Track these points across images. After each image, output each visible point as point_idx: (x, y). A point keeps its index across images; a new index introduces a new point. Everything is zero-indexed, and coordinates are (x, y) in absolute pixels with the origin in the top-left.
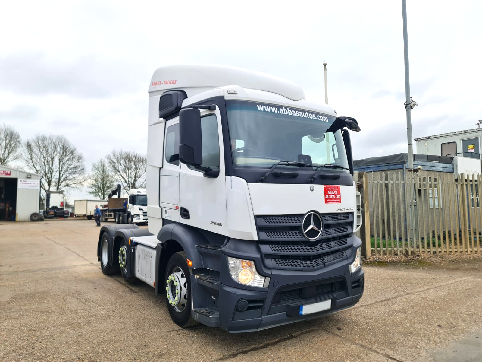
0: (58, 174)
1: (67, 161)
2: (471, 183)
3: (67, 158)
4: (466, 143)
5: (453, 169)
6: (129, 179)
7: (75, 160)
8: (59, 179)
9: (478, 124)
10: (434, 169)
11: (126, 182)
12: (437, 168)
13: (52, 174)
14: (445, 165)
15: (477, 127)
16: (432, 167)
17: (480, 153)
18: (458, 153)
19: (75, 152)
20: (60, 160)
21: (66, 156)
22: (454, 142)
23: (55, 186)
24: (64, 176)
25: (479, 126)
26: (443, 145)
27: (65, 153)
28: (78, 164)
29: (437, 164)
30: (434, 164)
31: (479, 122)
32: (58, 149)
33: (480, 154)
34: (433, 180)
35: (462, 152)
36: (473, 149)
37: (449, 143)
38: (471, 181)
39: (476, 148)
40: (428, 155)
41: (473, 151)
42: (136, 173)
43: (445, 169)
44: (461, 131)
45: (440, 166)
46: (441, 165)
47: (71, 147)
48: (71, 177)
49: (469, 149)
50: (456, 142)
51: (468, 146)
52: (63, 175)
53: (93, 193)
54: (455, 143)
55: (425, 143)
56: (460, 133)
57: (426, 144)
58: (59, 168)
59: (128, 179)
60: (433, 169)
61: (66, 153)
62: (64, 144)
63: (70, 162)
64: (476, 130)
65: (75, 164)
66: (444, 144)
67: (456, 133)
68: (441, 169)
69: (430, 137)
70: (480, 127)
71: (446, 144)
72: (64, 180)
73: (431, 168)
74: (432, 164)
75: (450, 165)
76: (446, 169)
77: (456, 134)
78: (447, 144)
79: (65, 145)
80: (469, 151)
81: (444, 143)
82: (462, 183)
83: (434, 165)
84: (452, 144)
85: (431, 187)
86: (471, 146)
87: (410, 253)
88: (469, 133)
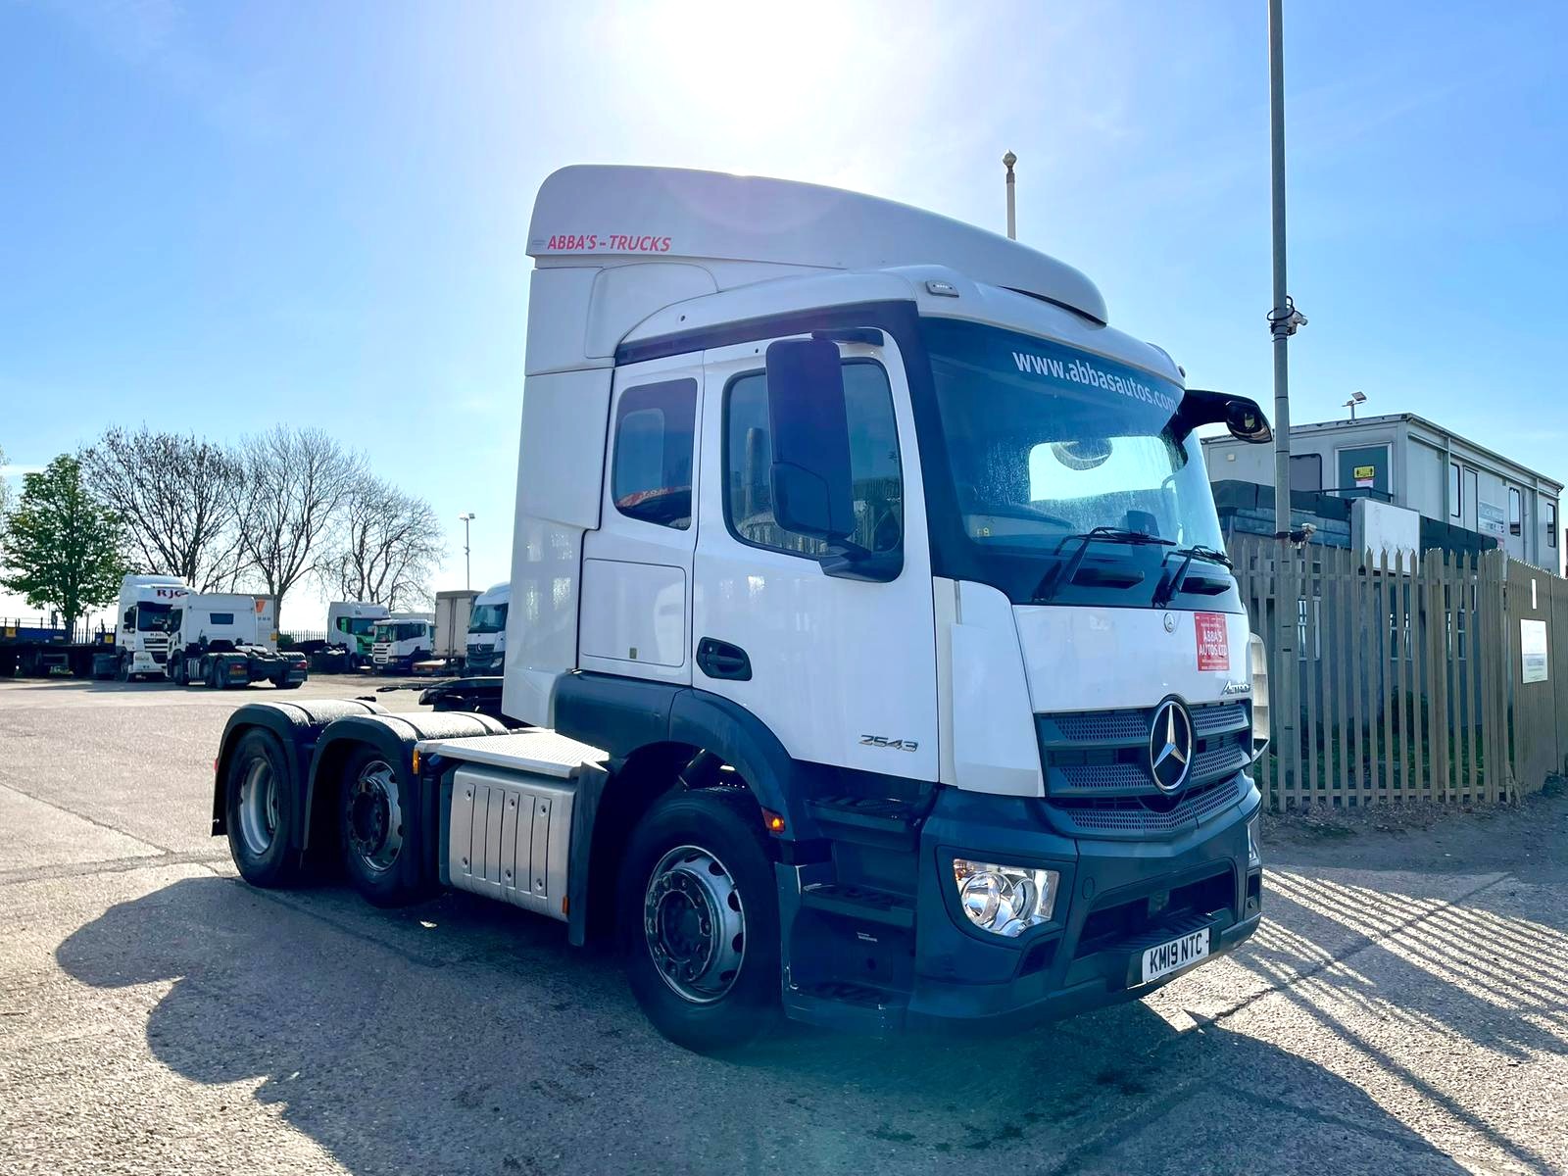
2: (1377, 579)
4: (1350, 459)
6: (175, 539)
11: (162, 548)
14: (1331, 524)
17: (1390, 492)
22: (1314, 456)
29: (1310, 518)
33: (1390, 495)
35: (1337, 487)
36: (1370, 478)
38: (1377, 573)
39: (1380, 476)
41: (1370, 484)
42: (200, 518)
43: (1329, 538)
44: (1338, 423)
46: (1321, 523)
49: (1359, 479)
50: (1319, 455)
51: (1356, 470)
54: (1317, 459)
56: (1335, 426)
57: (1231, 457)
59: (171, 538)
64: (1381, 421)
67: (1323, 428)
68: (1321, 537)
75: (1344, 524)
76: (1332, 536)
77: (1320, 430)
80: (1359, 484)
84: (1309, 459)
86: (1365, 471)
87: (1282, 806)
88: (1359, 429)
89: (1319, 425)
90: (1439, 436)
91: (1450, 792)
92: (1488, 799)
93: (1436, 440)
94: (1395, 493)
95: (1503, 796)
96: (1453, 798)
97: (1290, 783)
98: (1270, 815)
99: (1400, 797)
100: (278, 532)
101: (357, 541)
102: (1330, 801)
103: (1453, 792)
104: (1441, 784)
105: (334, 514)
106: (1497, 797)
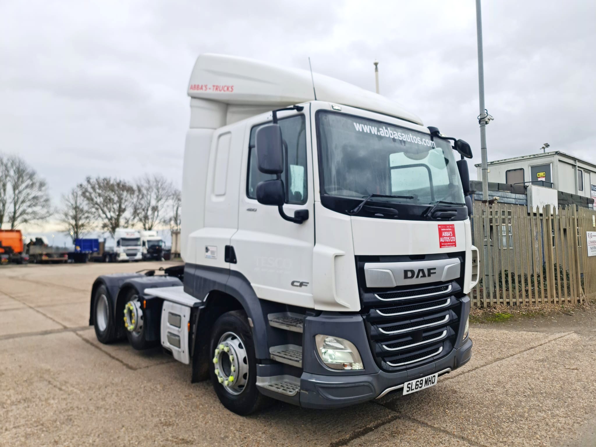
0: (12, 205)
1: (24, 190)
3: (24, 185)
4: (535, 169)
5: (527, 200)
6: (111, 214)
7: (36, 188)
8: (15, 213)
9: (543, 148)
10: (506, 200)
11: (107, 217)
12: (509, 199)
13: (4, 205)
14: (518, 196)
15: (542, 151)
16: (504, 199)
17: (552, 182)
18: (525, 182)
19: (36, 176)
20: (15, 187)
21: (22, 182)
22: (521, 169)
23: (9, 222)
24: (21, 209)
25: (544, 151)
26: (508, 173)
27: (21, 179)
28: (39, 194)
29: (509, 194)
30: (506, 194)
31: (544, 146)
32: (12, 173)
33: (551, 183)
34: (506, 213)
35: (531, 181)
36: (543, 177)
37: (515, 170)
39: (548, 176)
40: (499, 184)
41: (544, 179)
42: (120, 206)
43: (517, 201)
44: (530, 156)
45: (512, 197)
46: (513, 195)
47: (29, 170)
48: (30, 210)
49: (539, 177)
50: (523, 169)
51: (538, 174)
52: (19, 207)
53: (63, 231)
54: (522, 171)
56: (529, 157)
58: (14, 198)
60: (504, 200)
61: (23, 178)
62: (19, 165)
63: (28, 190)
65: (35, 192)
66: (509, 171)
68: (513, 201)
69: (493, 162)
70: (546, 152)
71: (511, 172)
72: (21, 214)
73: (502, 200)
74: (504, 194)
75: (524, 195)
76: (519, 200)
77: (523, 159)
78: (514, 172)
79: (21, 168)
80: (539, 179)
81: (509, 169)
82: (547, 218)
83: (505, 196)
84: (519, 171)
85: (504, 222)
86: (542, 174)
87: (485, 305)
89: (523, 157)
90: (573, 160)
91: (556, 299)
92: (572, 302)
93: (572, 162)
94: (554, 183)
95: (579, 301)
96: (557, 302)
97: (488, 296)
98: (480, 309)
99: (535, 302)
100: (147, 210)
101: (175, 212)
102: (505, 303)
103: (557, 299)
104: (552, 296)
105: (166, 203)
106: (576, 302)
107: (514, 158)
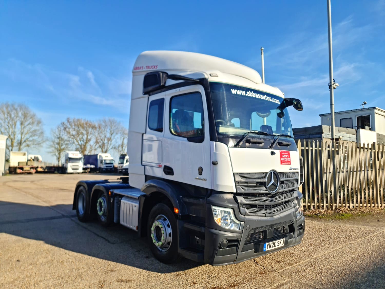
0: (20, 135)
1: (27, 126)
3: (27, 123)
5: (357, 139)
7: (35, 125)
8: (21, 140)
10: (344, 138)
12: (346, 138)
13: (14, 135)
14: (351, 136)
18: (353, 126)
19: (35, 117)
20: (22, 124)
21: (27, 121)
22: (350, 118)
23: (17, 146)
24: (25, 138)
26: (342, 120)
28: (37, 128)
30: (344, 135)
32: (20, 115)
35: (356, 126)
37: (346, 119)
43: (351, 139)
46: (348, 135)
47: (31, 113)
48: (31, 139)
52: (24, 136)
53: (51, 152)
55: (327, 118)
56: (356, 111)
58: (21, 131)
61: (27, 118)
63: (30, 126)
64: (368, 109)
65: (34, 127)
67: (352, 111)
68: (348, 139)
71: (344, 120)
72: (25, 141)
74: (342, 134)
75: (355, 136)
79: (26, 112)
81: (342, 118)
84: (349, 119)
88: (362, 111)
94: (372, 127)
107: (346, 111)
